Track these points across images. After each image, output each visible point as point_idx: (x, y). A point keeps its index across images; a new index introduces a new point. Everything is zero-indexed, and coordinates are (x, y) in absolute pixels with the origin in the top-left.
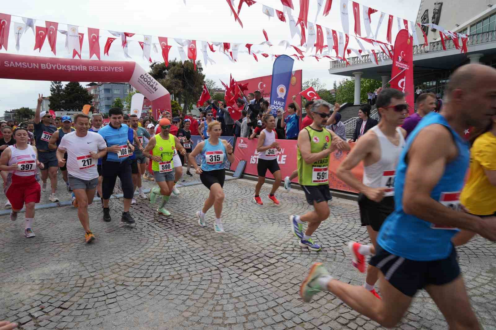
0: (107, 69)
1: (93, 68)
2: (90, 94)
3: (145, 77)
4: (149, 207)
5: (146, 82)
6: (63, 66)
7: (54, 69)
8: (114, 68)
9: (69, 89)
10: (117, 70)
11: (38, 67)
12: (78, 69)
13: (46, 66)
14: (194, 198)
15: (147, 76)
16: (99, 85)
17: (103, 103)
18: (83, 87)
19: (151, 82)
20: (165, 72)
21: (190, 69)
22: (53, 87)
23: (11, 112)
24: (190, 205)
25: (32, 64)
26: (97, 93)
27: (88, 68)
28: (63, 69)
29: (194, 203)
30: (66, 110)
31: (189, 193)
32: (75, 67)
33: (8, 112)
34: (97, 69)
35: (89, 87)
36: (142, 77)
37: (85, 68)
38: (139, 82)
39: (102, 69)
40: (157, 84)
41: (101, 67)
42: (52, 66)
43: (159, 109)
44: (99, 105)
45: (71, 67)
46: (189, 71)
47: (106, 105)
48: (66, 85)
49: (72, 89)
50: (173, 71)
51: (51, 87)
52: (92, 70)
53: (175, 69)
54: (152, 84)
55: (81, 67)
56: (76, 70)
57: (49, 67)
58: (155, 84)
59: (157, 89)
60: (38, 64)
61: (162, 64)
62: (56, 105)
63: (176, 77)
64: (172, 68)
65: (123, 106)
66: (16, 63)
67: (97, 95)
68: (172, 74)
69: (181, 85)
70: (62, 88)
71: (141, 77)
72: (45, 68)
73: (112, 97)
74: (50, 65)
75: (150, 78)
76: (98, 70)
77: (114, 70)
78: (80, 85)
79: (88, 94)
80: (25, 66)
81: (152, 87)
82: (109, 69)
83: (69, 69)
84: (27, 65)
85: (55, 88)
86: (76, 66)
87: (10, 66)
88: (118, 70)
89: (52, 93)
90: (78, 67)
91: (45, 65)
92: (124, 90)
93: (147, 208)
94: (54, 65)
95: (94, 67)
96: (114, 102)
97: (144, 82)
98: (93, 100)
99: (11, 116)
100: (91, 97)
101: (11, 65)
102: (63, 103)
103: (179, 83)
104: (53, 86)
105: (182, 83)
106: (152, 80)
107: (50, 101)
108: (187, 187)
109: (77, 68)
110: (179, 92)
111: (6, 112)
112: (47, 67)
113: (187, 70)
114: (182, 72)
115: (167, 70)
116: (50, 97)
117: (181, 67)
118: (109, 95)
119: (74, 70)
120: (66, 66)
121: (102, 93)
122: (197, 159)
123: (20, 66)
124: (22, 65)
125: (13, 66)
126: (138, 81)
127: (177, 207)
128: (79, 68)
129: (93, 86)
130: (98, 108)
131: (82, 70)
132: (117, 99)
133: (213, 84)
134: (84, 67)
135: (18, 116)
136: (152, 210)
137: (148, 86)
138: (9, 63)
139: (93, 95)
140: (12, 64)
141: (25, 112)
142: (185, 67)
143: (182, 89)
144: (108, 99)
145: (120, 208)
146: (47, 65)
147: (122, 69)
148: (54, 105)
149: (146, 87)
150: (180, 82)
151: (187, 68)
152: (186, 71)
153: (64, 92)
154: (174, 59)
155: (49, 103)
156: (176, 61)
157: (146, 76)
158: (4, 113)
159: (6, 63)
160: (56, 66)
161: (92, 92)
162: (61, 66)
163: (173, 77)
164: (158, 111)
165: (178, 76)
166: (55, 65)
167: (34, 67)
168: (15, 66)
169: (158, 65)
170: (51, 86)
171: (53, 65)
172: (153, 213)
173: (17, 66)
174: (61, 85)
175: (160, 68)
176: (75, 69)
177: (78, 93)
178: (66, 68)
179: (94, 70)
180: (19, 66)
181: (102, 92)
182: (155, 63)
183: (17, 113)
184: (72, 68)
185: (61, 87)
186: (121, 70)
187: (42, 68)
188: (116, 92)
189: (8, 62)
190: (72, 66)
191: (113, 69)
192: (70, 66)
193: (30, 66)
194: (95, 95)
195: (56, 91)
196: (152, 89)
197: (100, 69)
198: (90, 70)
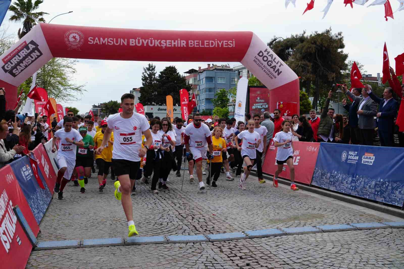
0: (212, 44)
1: (194, 43)
2: (188, 83)
3: (265, 54)
4: (262, 266)
5: (266, 62)
6: (156, 41)
7: (145, 45)
8: (223, 42)
9: (164, 77)
10: (226, 45)
11: (126, 44)
12: (175, 45)
13: (135, 42)
14: (344, 259)
15: (268, 53)
16: (200, 72)
17: (203, 96)
18: (181, 75)
19: (273, 62)
20: (289, 52)
21: (326, 45)
22: (145, 76)
23: (99, 107)
25: (119, 39)
26: (196, 83)
27: (187, 44)
28: (156, 45)
30: (157, 104)
31: (332, 246)
32: (171, 42)
33: (96, 106)
34: (199, 45)
35: (188, 75)
36: (261, 54)
37: (183, 43)
38: (256, 62)
39: (205, 44)
40: (281, 64)
41: (205, 41)
42: (142, 42)
43: (282, 103)
44: (198, 99)
45: (166, 42)
47: (206, 99)
49: (168, 78)
50: (300, 50)
52: (193, 46)
54: (274, 64)
55: (179, 41)
56: (173, 46)
57: (139, 43)
58: (279, 64)
59: (281, 72)
60: (126, 40)
61: (284, 40)
62: (147, 98)
63: (304, 58)
64: (300, 45)
65: (229, 100)
66: (101, 39)
67: (197, 85)
68: (299, 54)
69: (310, 70)
70: (155, 76)
71: (258, 54)
72: (134, 45)
73: (214, 88)
74: (141, 40)
75: (272, 55)
76: (201, 46)
77: (222, 45)
78: (177, 72)
79: (186, 84)
80: (111, 43)
81: (274, 69)
82: (215, 44)
83: (164, 46)
84: (113, 41)
85: (147, 76)
86: (173, 41)
87: (94, 43)
88: (228, 45)
89: (144, 82)
90: (175, 42)
91: (134, 40)
92: (230, 78)
95: (195, 41)
96: (217, 94)
97: (262, 62)
98: (191, 92)
99: (99, 110)
100: (189, 88)
101: (95, 42)
102: (155, 95)
103: (308, 66)
104: (145, 74)
105: (313, 66)
106: (275, 58)
107: (140, 92)
108: (327, 234)
109: (173, 43)
110: (308, 79)
111: (95, 106)
112: (137, 44)
113: (321, 48)
114: (314, 51)
115: (292, 49)
116: (141, 88)
117: (313, 44)
118: (212, 86)
119: (170, 46)
120: (160, 41)
122: (342, 183)
124: (108, 42)
125: (97, 43)
126: (254, 61)
128: (176, 43)
129: (192, 74)
131: (179, 46)
132: (221, 90)
134: (182, 41)
135: (105, 111)
137: (269, 67)
138: (94, 40)
139: (192, 86)
140: (97, 41)
141: (113, 106)
142: (318, 43)
143: (311, 75)
144: (210, 90)
145: (214, 262)
146: (137, 40)
147: (232, 43)
148: (145, 98)
149: (264, 69)
150: (310, 64)
151: (322, 45)
153: (158, 82)
154: (303, 33)
155: (139, 95)
156: (305, 35)
157: (266, 52)
158: (92, 107)
159: (91, 39)
160: (148, 41)
161: (191, 82)
162: (153, 41)
163: (300, 58)
164: (279, 105)
165: (307, 56)
166: (147, 40)
167: (122, 44)
168: (100, 43)
169: (279, 42)
170: (143, 74)
171: (144, 40)
173: (102, 43)
174: (155, 72)
175: (282, 46)
176: (171, 44)
177: (174, 82)
178: (160, 43)
179: (195, 46)
180: (104, 42)
181: (203, 81)
182: (275, 40)
183: (105, 107)
184: (168, 43)
185: (154, 74)
186: (232, 44)
187: (131, 44)
188: (219, 81)
189: (92, 38)
190: (168, 41)
191: (220, 44)
192: (165, 41)
193: (117, 42)
194: (194, 85)
195: (148, 80)
196: (274, 73)
197: (203, 44)
198: (190, 46)
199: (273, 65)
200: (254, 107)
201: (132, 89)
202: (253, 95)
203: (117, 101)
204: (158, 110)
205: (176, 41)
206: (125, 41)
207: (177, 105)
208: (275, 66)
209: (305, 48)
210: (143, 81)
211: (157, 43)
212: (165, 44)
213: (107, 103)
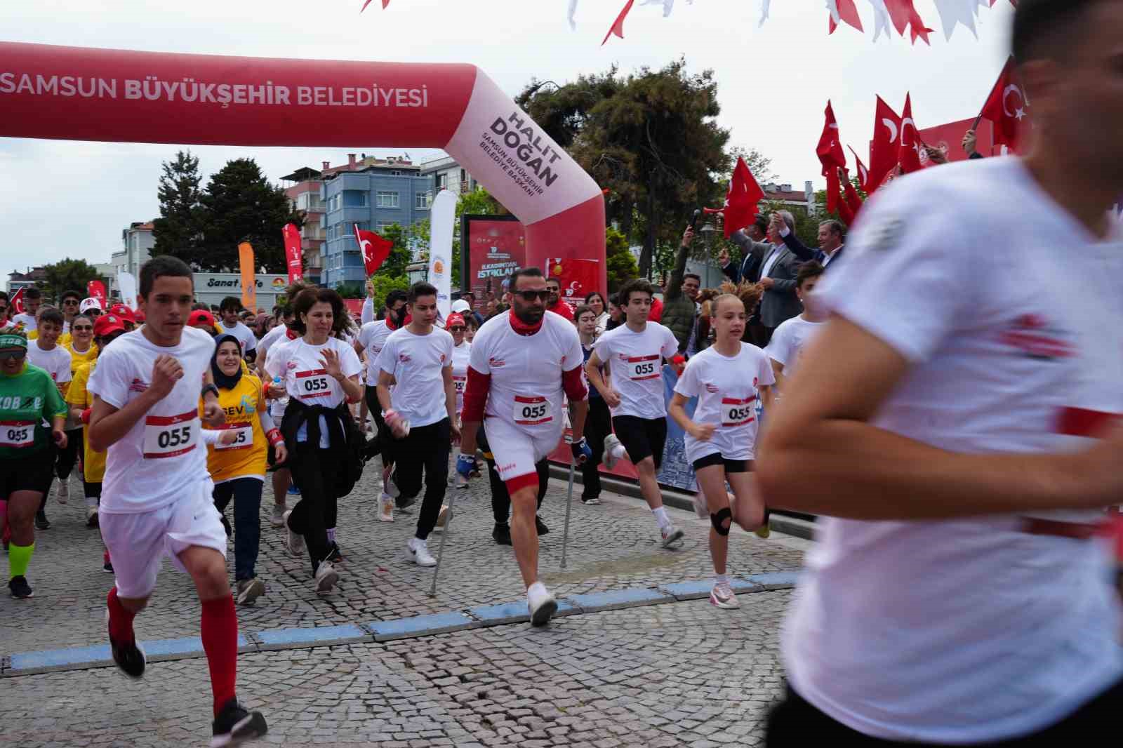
0: (364, 97)
1: (312, 95)
2: (294, 207)
3: (512, 127)
4: (519, 697)
5: (515, 150)
6: (203, 86)
7: (171, 98)
8: (394, 93)
9: (222, 190)
10: (402, 101)
11: (113, 93)
12: (257, 99)
13: (142, 89)
14: (731, 666)
15: (520, 123)
16: (328, 178)
17: (337, 245)
18: (273, 184)
19: (534, 149)
20: (572, 122)
21: (672, 105)
22: (167, 187)
23: (29, 277)
24: (716, 702)
25: (93, 80)
26: (317, 208)
27: (293, 97)
28: (203, 100)
29: (735, 694)
30: (206, 267)
31: (701, 636)
32: (247, 91)
33: (21, 275)
34: (326, 99)
35: (293, 184)
36: (500, 127)
37: (282, 95)
38: (486, 148)
39: (345, 96)
40: (556, 156)
41: (345, 90)
42: (163, 89)
44: (323, 253)
45: (231, 91)
46: (667, 114)
47: (345, 252)
48: (213, 177)
49: (234, 193)
50: (603, 117)
51: (161, 185)
52: (310, 102)
53: (611, 109)
54: (536, 154)
55: (270, 89)
56: (252, 101)
57: (152, 91)
58: (550, 155)
59: (555, 176)
60: (114, 82)
61: (561, 89)
63: (614, 138)
64: (603, 103)
65: (410, 254)
66: (40, 79)
67: (319, 214)
68: (601, 128)
69: (633, 172)
70: (197, 187)
71: (493, 127)
72: (138, 96)
73: (369, 222)
74: (158, 85)
75: (528, 132)
76: (332, 103)
77: (393, 99)
78: (262, 176)
79: (287, 210)
80: (69, 91)
81: (537, 169)
82: (373, 97)
83: (226, 99)
84: (75, 84)
85: (175, 188)
86: (251, 88)
87: (19, 91)
88: (408, 100)
89: (166, 206)
90: (257, 89)
91: (137, 83)
92: (413, 194)
93: (509, 701)
94: (171, 86)
95: (316, 89)
97: (505, 148)
100: (296, 221)
101: (21, 87)
102: (198, 242)
103: (626, 162)
104: (167, 180)
105: (638, 161)
106: (539, 139)
107: (154, 233)
108: (686, 604)
109: (252, 94)
110: (625, 196)
111: (16, 276)
112: (148, 95)
113: (660, 112)
114: (641, 120)
115: (581, 114)
116: (156, 222)
117: (637, 100)
118: (363, 215)
119: (244, 101)
120: (216, 88)
121: (335, 206)
123: (52, 88)
124: (60, 88)
125: (28, 90)
126: (482, 144)
127: (650, 707)
128: (261, 94)
129: (306, 183)
130: (317, 263)
131: (270, 102)
132: (389, 227)
133: (760, 166)
134: (279, 89)
136: (536, 714)
137: (522, 164)
138: (17, 81)
139: (305, 214)
140: (26, 84)
141: (74, 274)
142: (650, 99)
143: (634, 187)
145: (389, 694)
146: (146, 84)
147: (421, 96)
149: (510, 168)
150: (631, 156)
151: (661, 103)
152: (654, 112)
153: (205, 203)
154: (609, 70)
155: (152, 242)
156: (617, 77)
157: (514, 121)
158: (9, 278)
159: (8, 78)
160: (179, 88)
161: (302, 203)
162: (195, 86)
163: (603, 138)
165: (622, 134)
166: (175, 85)
167: (101, 95)
168: (35, 86)
169: (547, 94)
170: (162, 180)
171: (166, 84)
172: (540, 733)
173: (43, 88)
174: (197, 176)
175: (554, 106)
176: (247, 97)
177: (253, 204)
178: (215, 93)
179: (317, 103)
180: (47, 88)
181: (335, 202)
182: (536, 88)
183: (48, 278)
184: (237, 93)
185: (195, 183)
186: (420, 99)
187: (129, 96)
188: (384, 203)
189: (12, 76)
190: (237, 87)
191: (387, 98)
192: (228, 87)
193: (87, 89)
194: (310, 213)
195: (178, 198)
196: (535, 178)
197: (338, 97)
198: (300, 102)
199: (533, 157)
200: (481, 275)
201: (128, 226)
202: (479, 240)
203: (84, 260)
204: (209, 284)
205: (262, 88)
206: (110, 85)
207: (263, 269)
208: (539, 161)
209: (616, 112)
210: (163, 201)
211: (206, 92)
212: (228, 95)
213: (53, 266)
